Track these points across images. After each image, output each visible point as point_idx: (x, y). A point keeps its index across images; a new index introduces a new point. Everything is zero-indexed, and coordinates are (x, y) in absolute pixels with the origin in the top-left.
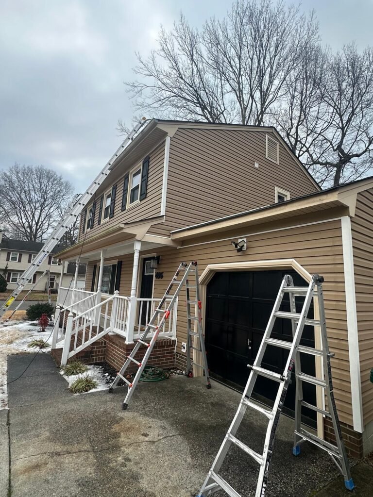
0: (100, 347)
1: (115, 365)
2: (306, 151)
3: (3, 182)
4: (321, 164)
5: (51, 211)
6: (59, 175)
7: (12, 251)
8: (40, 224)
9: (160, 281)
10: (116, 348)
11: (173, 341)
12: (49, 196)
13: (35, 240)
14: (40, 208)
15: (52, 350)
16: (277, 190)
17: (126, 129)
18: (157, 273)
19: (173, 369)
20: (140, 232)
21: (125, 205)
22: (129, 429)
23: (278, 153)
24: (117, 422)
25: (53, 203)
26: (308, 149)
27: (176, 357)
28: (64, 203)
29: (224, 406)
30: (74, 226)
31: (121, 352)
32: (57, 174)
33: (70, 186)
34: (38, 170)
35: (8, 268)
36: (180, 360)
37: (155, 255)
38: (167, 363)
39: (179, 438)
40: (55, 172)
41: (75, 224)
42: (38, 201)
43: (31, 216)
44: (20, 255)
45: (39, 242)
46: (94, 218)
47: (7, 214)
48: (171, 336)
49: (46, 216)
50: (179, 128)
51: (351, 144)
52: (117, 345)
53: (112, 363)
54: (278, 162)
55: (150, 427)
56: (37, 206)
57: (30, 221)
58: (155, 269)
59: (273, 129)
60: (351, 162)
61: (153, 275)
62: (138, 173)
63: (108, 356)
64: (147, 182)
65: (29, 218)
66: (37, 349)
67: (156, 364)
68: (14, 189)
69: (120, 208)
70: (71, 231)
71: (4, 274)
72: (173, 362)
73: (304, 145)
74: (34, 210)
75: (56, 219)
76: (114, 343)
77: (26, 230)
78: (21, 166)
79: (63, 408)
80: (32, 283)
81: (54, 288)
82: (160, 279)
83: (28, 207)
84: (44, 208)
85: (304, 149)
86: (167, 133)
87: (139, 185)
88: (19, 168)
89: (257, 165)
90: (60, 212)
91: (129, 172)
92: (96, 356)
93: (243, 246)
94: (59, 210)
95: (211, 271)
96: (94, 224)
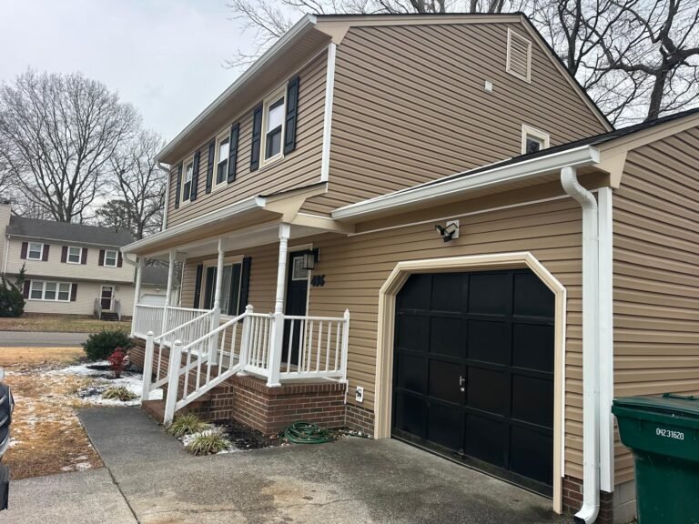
0: (224, 396)
1: (250, 422)
2: (598, 42)
3: (5, 107)
4: (626, 69)
5: (98, 162)
6: (112, 93)
7: (31, 240)
8: (77, 187)
9: (319, 290)
10: (250, 396)
11: (342, 384)
12: (92, 134)
13: (69, 219)
14: (77, 156)
15: (143, 402)
16: (526, 130)
17: (246, 5)
18: (315, 277)
19: (342, 429)
20: (290, 209)
21: (257, 161)
22: (284, 492)
23: (530, 60)
24: (266, 485)
25: (102, 147)
26: (601, 38)
27: (346, 410)
28: (123, 146)
29: (422, 472)
30: (143, 191)
31: (261, 400)
32: (108, 89)
33: (134, 114)
34: (71, 82)
35: (25, 273)
36: (352, 415)
37: (310, 246)
38: (332, 419)
39: (356, 503)
40: (105, 87)
41: (144, 188)
42: (73, 142)
43: (60, 171)
44: (47, 249)
45: (78, 222)
46: (197, 180)
47: (16, 170)
48: (338, 378)
49: (89, 172)
50: (351, 27)
51: (689, 28)
52: (253, 390)
53: (245, 419)
54: (528, 79)
55: (314, 491)
56: (70, 153)
57: (58, 181)
58: (310, 271)
59: (522, 17)
60: (687, 64)
61: (307, 281)
62: (280, 103)
63: (236, 410)
64: (297, 122)
65: (56, 176)
66: (118, 402)
67: (316, 420)
68: (26, 120)
69: (249, 165)
70: (137, 201)
71: (18, 283)
72: (342, 418)
73: (594, 30)
74: (65, 161)
75: (109, 179)
76: (246, 388)
77: (51, 201)
78: (38, 76)
79: (185, 469)
80: (69, 301)
81: (111, 310)
82: (320, 287)
83: (53, 155)
84: (85, 156)
85: (595, 38)
86: (331, 37)
87: (281, 126)
88: (35, 78)
89: (489, 87)
90: (115, 165)
91: (262, 101)
92: (216, 409)
93: (453, 232)
94: (114, 160)
95: (402, 272)
96: (199, 191)
